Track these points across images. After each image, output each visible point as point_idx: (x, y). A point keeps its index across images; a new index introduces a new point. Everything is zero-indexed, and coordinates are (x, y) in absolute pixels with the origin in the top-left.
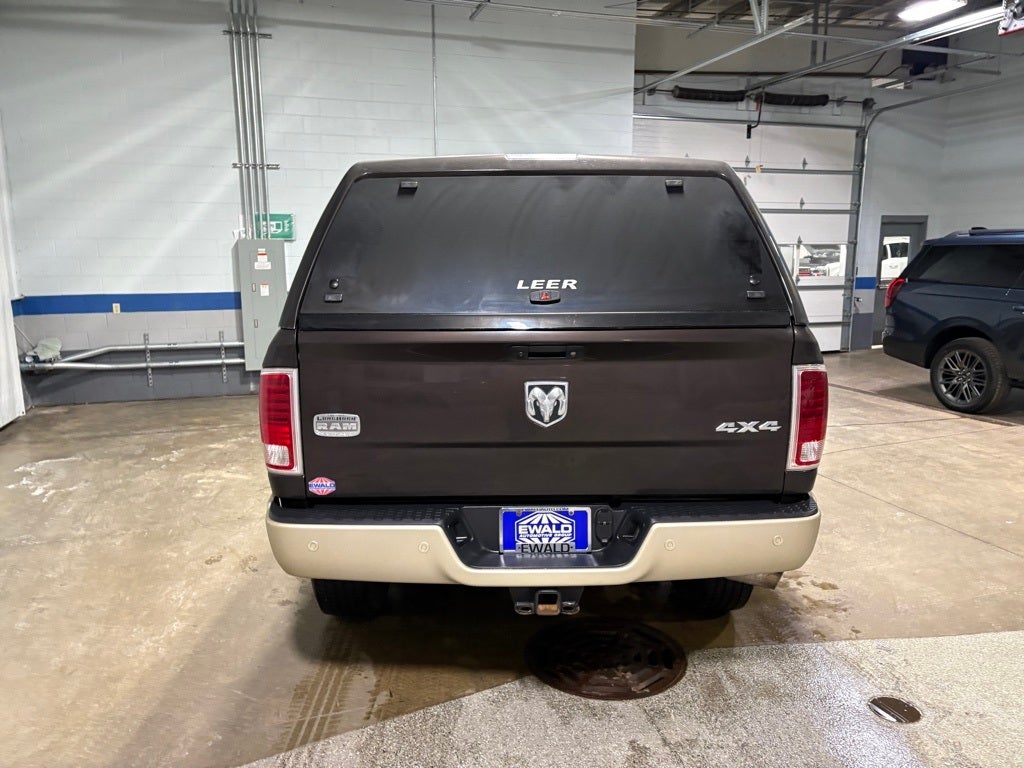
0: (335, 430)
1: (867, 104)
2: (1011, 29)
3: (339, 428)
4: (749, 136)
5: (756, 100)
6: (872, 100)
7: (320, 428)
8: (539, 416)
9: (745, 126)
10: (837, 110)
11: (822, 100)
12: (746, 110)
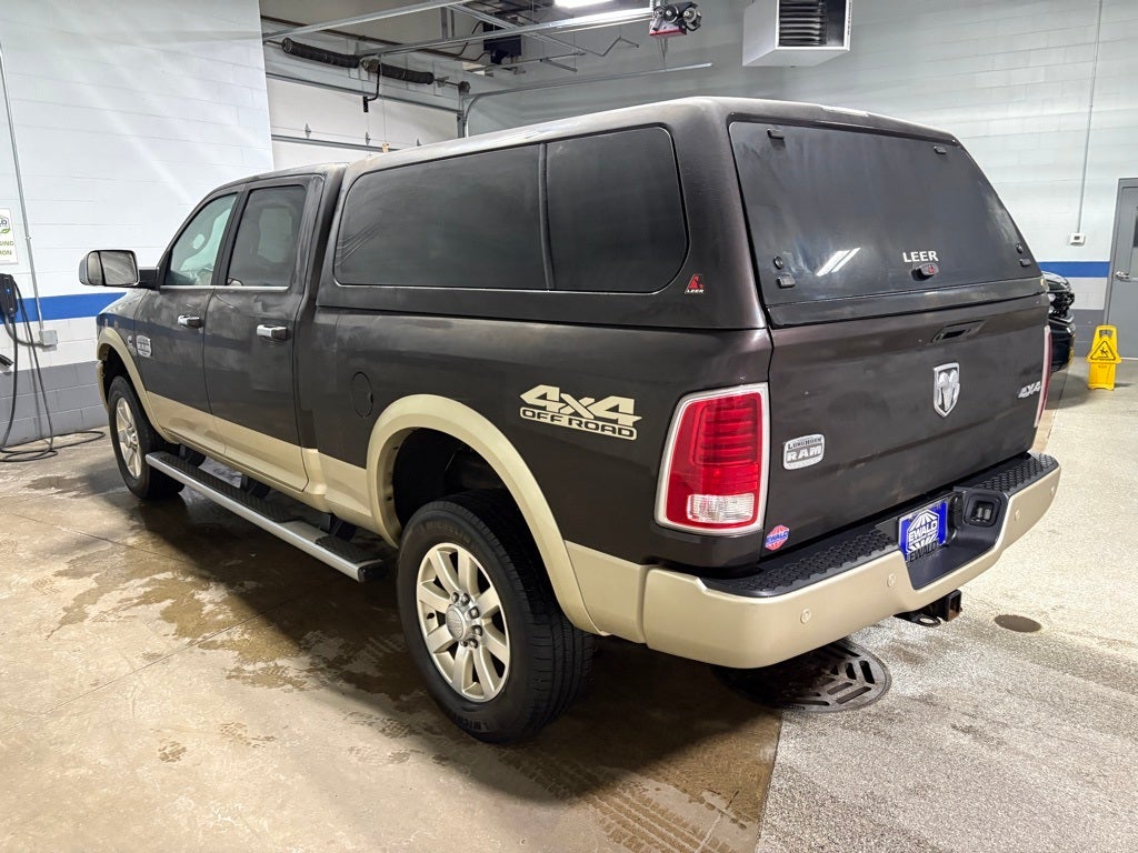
0: (804, 458)
1: (463, 87)
2: (661, 30)
3: (806, 455)
4: (366, 110)
5: (368, 70)
6: (467, 83)
7: (789, 459)
8: (942, 406)
9: (361, 97)
10: (439, 91)
11: (426, 78)
12: (358, 78)
